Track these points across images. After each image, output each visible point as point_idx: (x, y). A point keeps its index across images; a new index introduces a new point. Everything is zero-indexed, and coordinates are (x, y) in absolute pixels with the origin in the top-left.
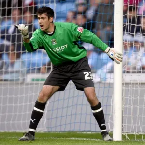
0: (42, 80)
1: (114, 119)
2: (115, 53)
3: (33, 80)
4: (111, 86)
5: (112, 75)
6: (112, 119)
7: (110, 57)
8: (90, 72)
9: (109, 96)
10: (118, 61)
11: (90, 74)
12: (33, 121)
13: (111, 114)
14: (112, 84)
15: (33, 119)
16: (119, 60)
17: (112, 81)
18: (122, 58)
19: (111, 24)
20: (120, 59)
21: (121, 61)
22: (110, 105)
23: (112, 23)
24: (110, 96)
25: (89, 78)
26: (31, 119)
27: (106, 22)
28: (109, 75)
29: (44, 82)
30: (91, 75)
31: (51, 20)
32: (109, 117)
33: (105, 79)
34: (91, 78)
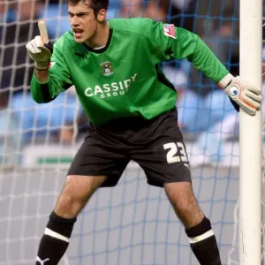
0: (64, 161)
1: (241, 259)
2: (242, 89)
3: (41, 161)
4: (233, 174)
5: (236, 147)
6: (236, 256)
7: (232, 100)
8: (180, 145)
9: (229, 199)
10: (251, 109)
11: (179, 149)
12: (42, 262)
13: (234, 244)
14: (238, 169)
15: (42, 258)
16: (253, 107)
17: (235, 163)
18: (259, 102)
19: (231, 21)
20: (257, 104)
21: (258, 109)
22: (231, 222)
23: (234, 19)
24: (231, 200)
25: (177, 159)
26: (38, 259)
27: (219, 15)
28: (227, 149)
29: (68, 166)
30: (182, 152)
31: (100, 18)
32: (230, 252)
33: (219, 157)
34: (184, 159)
